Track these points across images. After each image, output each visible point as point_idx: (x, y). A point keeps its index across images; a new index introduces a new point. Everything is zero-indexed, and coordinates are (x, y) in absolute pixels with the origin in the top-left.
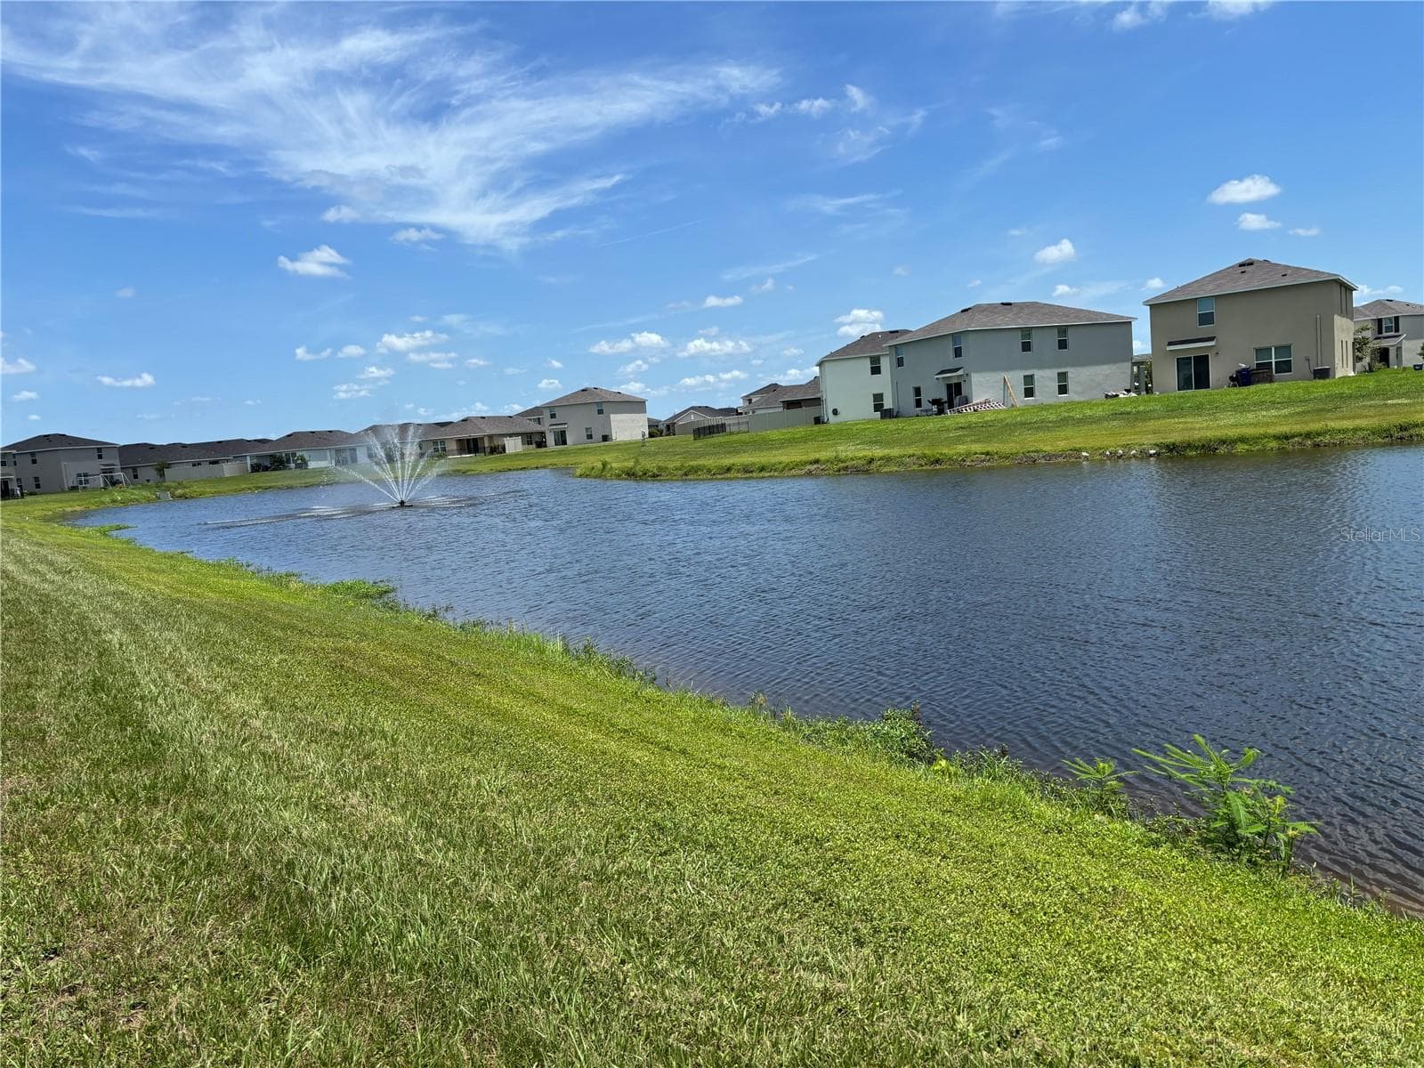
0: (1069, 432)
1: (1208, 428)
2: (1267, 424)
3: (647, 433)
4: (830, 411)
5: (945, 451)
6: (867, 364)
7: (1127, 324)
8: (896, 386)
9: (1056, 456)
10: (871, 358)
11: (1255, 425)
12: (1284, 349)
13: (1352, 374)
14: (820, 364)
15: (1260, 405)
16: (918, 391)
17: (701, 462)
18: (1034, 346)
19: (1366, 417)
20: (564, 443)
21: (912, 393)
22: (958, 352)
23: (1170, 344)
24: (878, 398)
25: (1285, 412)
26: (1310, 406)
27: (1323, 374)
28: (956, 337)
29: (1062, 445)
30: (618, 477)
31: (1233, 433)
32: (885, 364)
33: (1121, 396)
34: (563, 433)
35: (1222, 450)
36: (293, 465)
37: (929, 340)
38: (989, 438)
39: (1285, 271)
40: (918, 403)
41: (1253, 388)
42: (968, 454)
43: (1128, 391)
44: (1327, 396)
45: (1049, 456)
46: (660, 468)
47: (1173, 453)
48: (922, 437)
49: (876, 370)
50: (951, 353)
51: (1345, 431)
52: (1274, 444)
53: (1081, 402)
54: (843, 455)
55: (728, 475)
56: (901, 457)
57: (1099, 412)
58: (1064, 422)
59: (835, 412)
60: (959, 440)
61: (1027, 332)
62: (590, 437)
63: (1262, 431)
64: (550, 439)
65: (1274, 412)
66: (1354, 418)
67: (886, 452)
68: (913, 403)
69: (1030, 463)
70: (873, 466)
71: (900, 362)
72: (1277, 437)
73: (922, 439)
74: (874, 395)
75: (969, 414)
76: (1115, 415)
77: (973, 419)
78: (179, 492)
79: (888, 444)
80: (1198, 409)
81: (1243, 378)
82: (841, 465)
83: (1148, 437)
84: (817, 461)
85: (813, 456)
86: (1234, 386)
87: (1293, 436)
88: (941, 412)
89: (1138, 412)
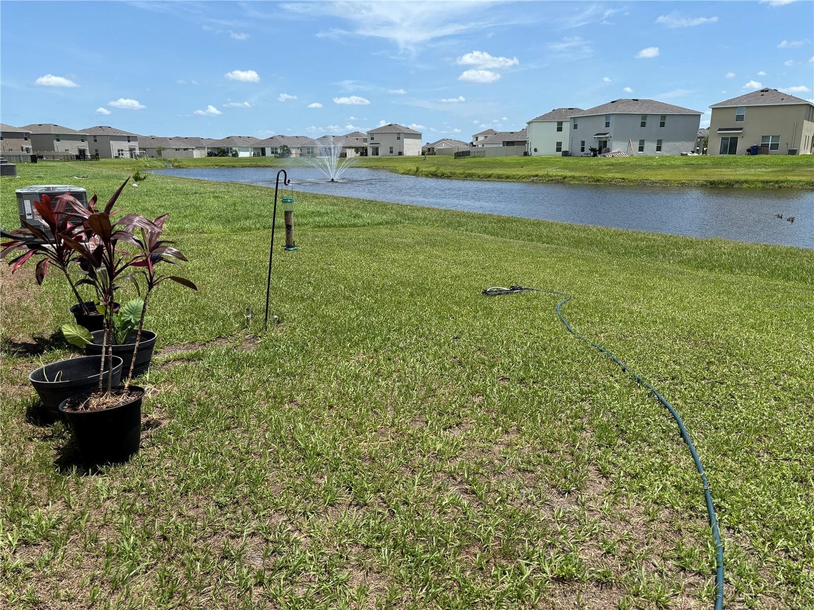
0: (663, 172)
1: (731, 175)
2: (759, 175)
3: (421, 152)
4: (533, 150)
5: (602, 176)
6: (555, 125)
7: (697, 116)
8: (572, 139)
9: (656, 183)
10: (558, 122)
11: (754, 175)
12: (776, 137)
13: (809, 153)
14: (529, 123)
15: (759, 165)
16: (583, 143)
17: (473, 171)
18: (647, 125)
19: (806, 176)
20: (377, 154)
21: (580, 144)
22: (607, 125)
23: (720, 130)
24: (559, 144)
25: (769, 170)
26: (782, 168)
27: (793, 152)
28: (607, 116)
29: (659, 178)
30: (427, 176)
31: (743, 178)
32: (566, 126)
33: (689, 154)
34: (377, 149)
35: (736, 186)
36: (230, 155)
37: (591, 116)
38: (623, 172)
39: (784, 97)
40: (583, 150)
41: (757, 156)
42: (613, 178)
43: (693, 152)
44: (791, 164)
45: (653, 183)
46: (451, 173)
47: (714, 187)
48: (589, 168)
49: (560, 129)
50: (604, 125)
51: (794, 182)
52: (760, 185)
53: (668, 157)
54: (550, 173)
55: (490, 179)
56: (580, 177)
57: (678, 163)
58: (661, 166)
59: (536, 150)
60: (608, 171)
61: (644, 116)
62: (391, 152)
63: (755, 178)
64: (370, 151)
65: (764, 170)
66: (800, 175)
67: (572, 174)
68: (580, 149)
69: (642, 186)
70: (566, 180)
71: (575, 127)
72: (763, 182)
73: (590, 169)
74: (557, 143)
75: (610, 158)
76: (687, 165)
77: (613, 161)
78: (176, 164)
79: (571, 170)
80: (728, 165)
81: (753, 151)
82: (550, 178)
83: (701, 176)
84: (537, 176)
85: (534, 173)
86: (748, 154)
87: (770, 182)
88: (595, 155)
89: (698, 164)
